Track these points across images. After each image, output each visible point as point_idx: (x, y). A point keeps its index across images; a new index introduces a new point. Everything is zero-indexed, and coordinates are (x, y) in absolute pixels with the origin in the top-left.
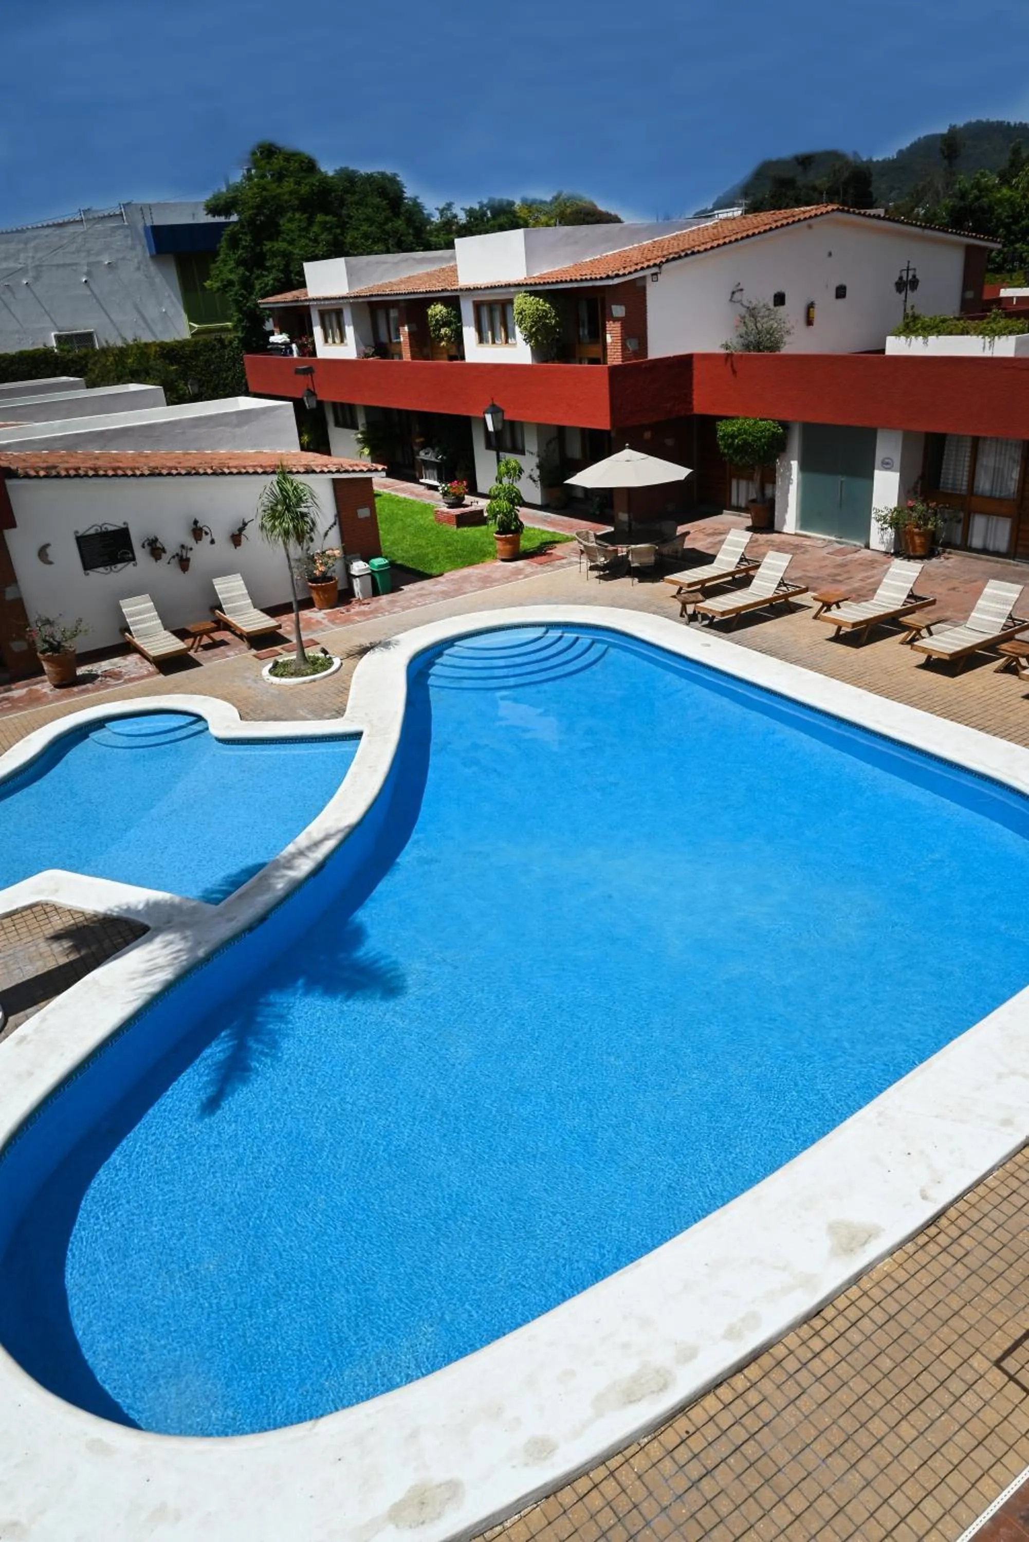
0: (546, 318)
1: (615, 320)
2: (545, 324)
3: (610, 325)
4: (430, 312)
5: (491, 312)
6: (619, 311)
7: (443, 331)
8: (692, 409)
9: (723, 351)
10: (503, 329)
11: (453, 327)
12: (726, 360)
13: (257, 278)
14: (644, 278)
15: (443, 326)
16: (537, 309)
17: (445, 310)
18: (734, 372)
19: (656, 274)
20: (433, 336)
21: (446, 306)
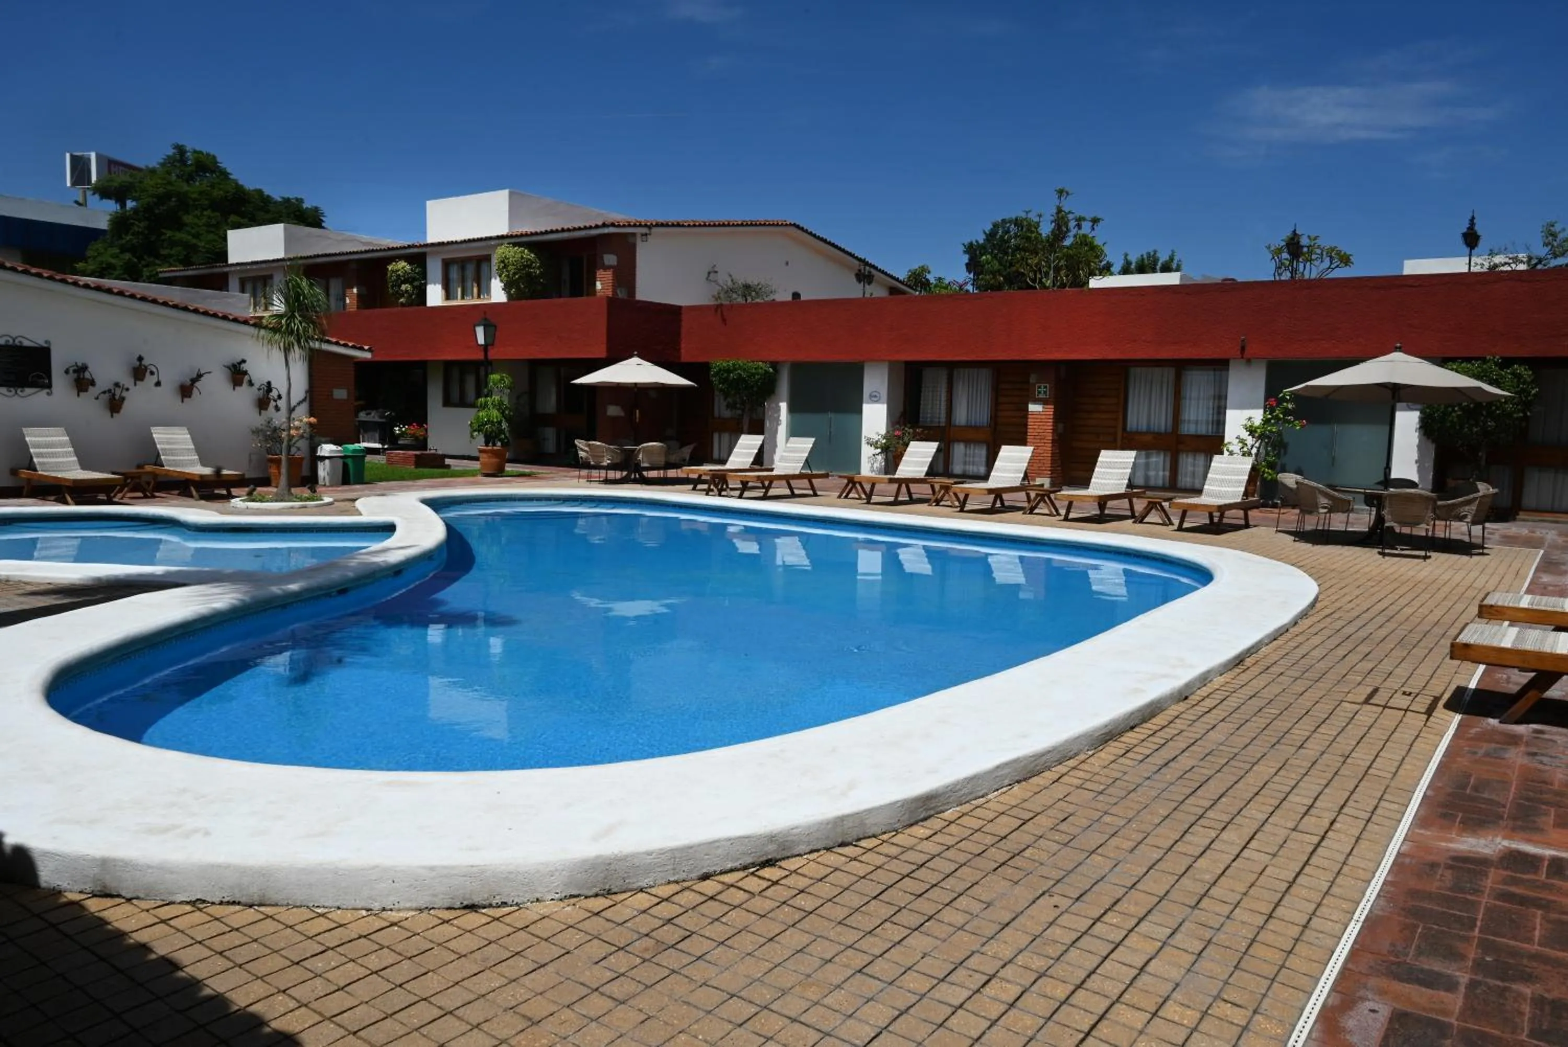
0: (530, 266)
1: (606, 268)
2: (529, 274)
3: (600, 273)
4: (390, 268)
5: (463, 269)
6: (610, 259)
7: (403, 287)
8: (679, 357)
9: (712, 302)
10: (475, 285)
11: (416, 283)
12: (716, 311)
13: (147, 266)
14: (634, 235)
15: (404, 282)
16: (522, 258)
17: (408, 267)
18: (724, 320)
19: (646, 235)
20: (391, 291)
21: (410, 263)
